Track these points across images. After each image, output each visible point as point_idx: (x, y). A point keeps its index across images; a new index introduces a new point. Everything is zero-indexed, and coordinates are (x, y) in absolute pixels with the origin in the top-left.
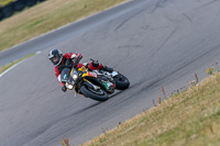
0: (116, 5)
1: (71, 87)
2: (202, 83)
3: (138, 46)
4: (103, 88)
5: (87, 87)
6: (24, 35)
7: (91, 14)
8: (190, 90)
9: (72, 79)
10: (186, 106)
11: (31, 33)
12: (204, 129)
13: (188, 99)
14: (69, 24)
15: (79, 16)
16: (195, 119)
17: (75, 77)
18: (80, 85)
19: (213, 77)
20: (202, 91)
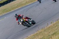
0: (26, 5)
1: (21, 23)
2: (49, 26)
3: (32, 16)
4: (29, 23)
5: (25, 23)
6: (1, 13)
7: (19, 8)
8: (46, 28)
9: (21, 21)
10: (45, 32)
11: (3, 13)
12: (50, 38)
13: (45, 30)
14: (13, 10)
15: (16, 8)
16: (47, 35)
17: (22, 21)
18: (23, 23)
19: (52, 24)
20: (49, 28)
